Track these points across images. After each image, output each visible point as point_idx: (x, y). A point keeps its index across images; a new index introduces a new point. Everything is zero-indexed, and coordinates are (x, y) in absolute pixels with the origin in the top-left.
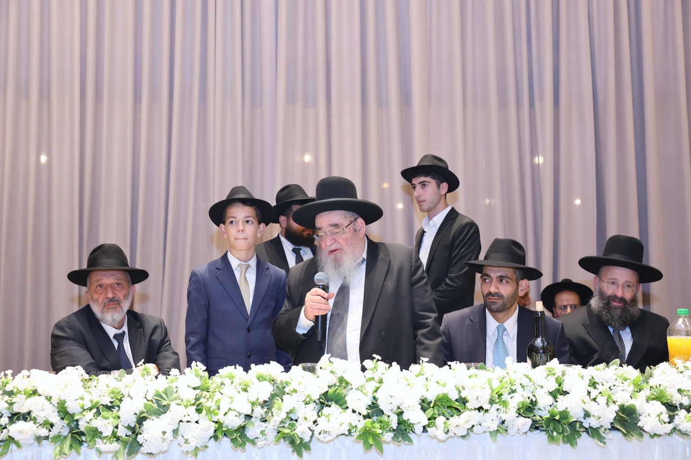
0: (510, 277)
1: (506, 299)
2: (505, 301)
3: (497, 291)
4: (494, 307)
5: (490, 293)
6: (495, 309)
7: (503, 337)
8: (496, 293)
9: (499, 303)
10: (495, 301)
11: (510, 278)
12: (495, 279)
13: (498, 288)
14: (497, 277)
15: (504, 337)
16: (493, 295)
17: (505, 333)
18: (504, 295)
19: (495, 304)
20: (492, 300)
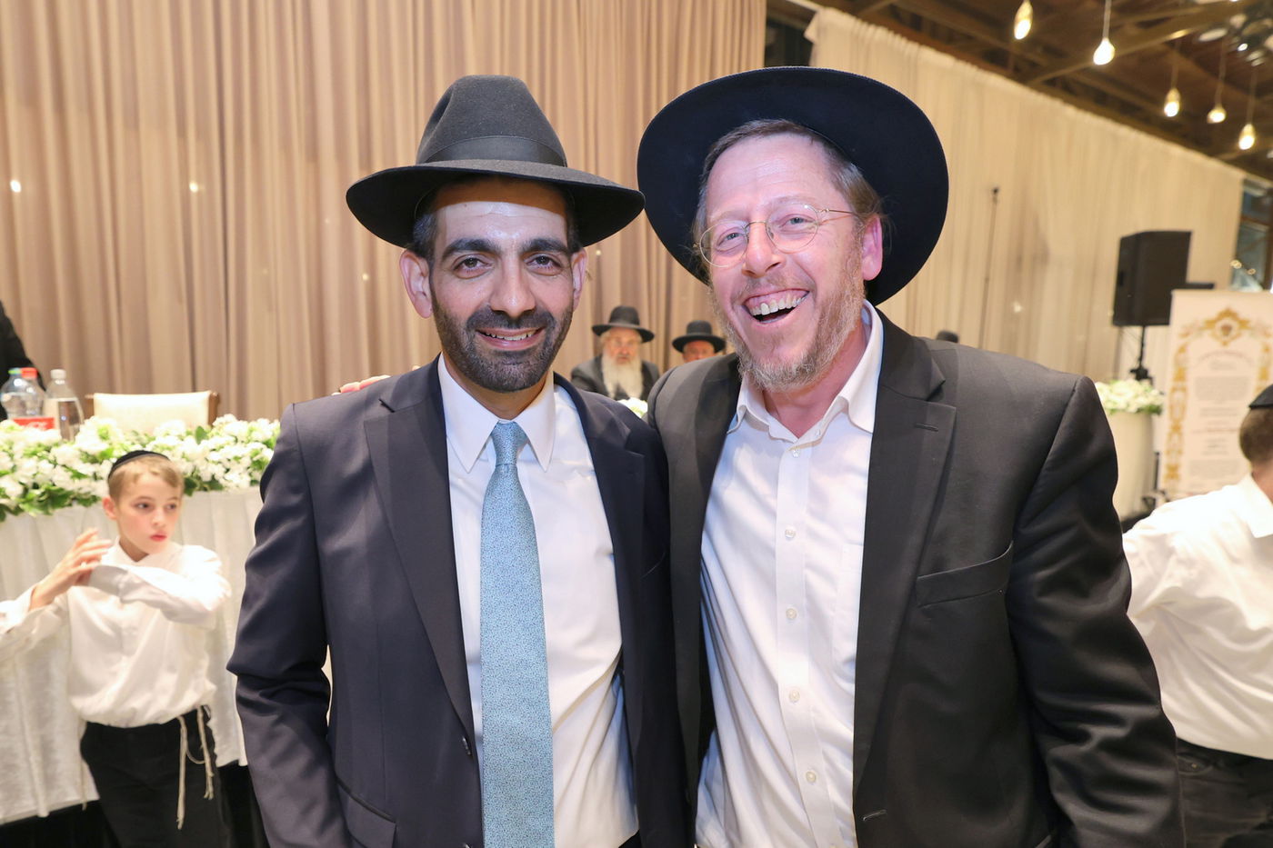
1: (558, 329)
2: (554, 336)
3: (531, 307)
4: (515, 370)
5: (501, 314)
6: (523, 378)
7: (518, 465)
8: (525, 312)
9: (538, 349)
10: (524, 347)
11: (561, 249)
12: (511, 262)
13: (528, 290)
14: (519, 251)
15: (523, 470)
16: (516, 322)
17: (525, 453)
18: (554, 315)
19: (526, 358)
20: (506, 346)
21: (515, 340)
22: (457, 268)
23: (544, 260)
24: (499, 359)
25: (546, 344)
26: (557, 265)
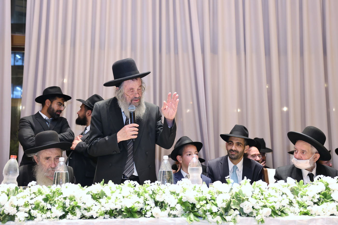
0: (242, 143)
2: (239, 154)
3: (235, 149)
5: (232, 150)
6: (233, 158)
8: (235, 150)
10: (234, 154)
13: (236, 148)
14: (236, 143)
15: (237, 171)
17: (237, 169)
18: (239, 151)
19: (234, 155)
20: (232, 154)
21: (234, 153)
22: (229, 144)
23: (239, 145)
24: (231, 155)
25: (238, 155)
26: (240, 146)
